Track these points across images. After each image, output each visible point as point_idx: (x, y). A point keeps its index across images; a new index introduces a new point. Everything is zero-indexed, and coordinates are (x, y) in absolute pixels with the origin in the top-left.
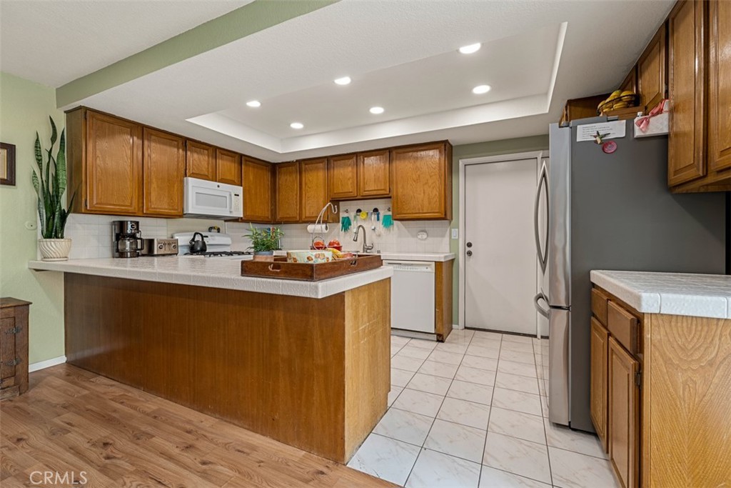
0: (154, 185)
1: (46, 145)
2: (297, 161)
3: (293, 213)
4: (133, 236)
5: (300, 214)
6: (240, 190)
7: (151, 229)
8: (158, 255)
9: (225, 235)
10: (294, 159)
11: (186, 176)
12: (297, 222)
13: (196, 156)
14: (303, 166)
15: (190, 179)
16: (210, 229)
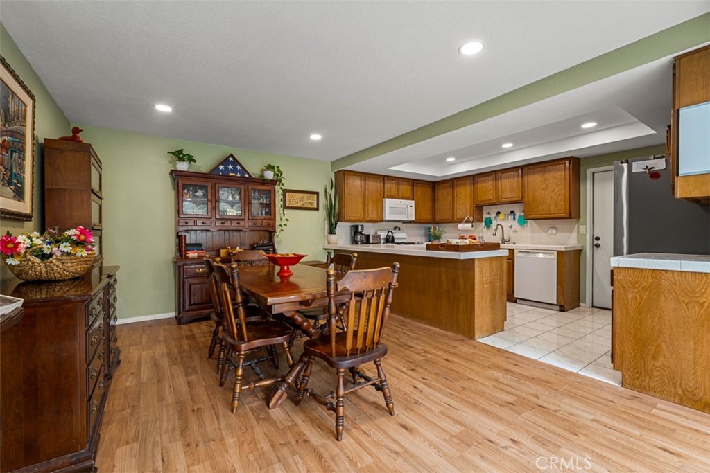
0: (370, 205)
1: (329, 190)
2: (451, 179)
3: (448, 216)
4: (361, 233)
5: (453, 217)
6: (412, 203)
7: (369, 229)
8: (372, 244)
9: (403, 232)
10: (448, 178)
11: (384, 197)
12: (450, 222)
13: (389, 185)
14: (455, 183)
15: (387, 200)
16: (395, 228)
